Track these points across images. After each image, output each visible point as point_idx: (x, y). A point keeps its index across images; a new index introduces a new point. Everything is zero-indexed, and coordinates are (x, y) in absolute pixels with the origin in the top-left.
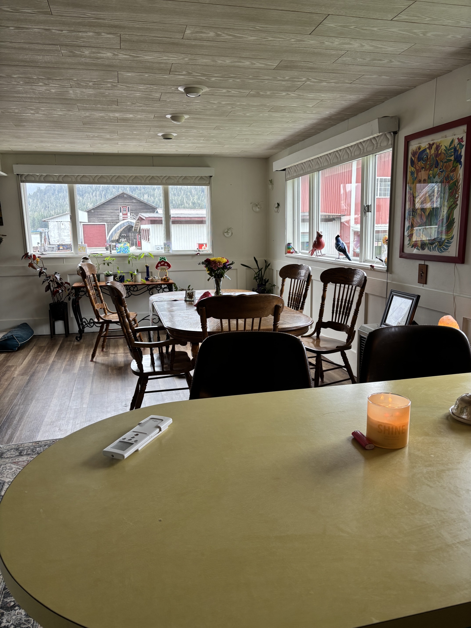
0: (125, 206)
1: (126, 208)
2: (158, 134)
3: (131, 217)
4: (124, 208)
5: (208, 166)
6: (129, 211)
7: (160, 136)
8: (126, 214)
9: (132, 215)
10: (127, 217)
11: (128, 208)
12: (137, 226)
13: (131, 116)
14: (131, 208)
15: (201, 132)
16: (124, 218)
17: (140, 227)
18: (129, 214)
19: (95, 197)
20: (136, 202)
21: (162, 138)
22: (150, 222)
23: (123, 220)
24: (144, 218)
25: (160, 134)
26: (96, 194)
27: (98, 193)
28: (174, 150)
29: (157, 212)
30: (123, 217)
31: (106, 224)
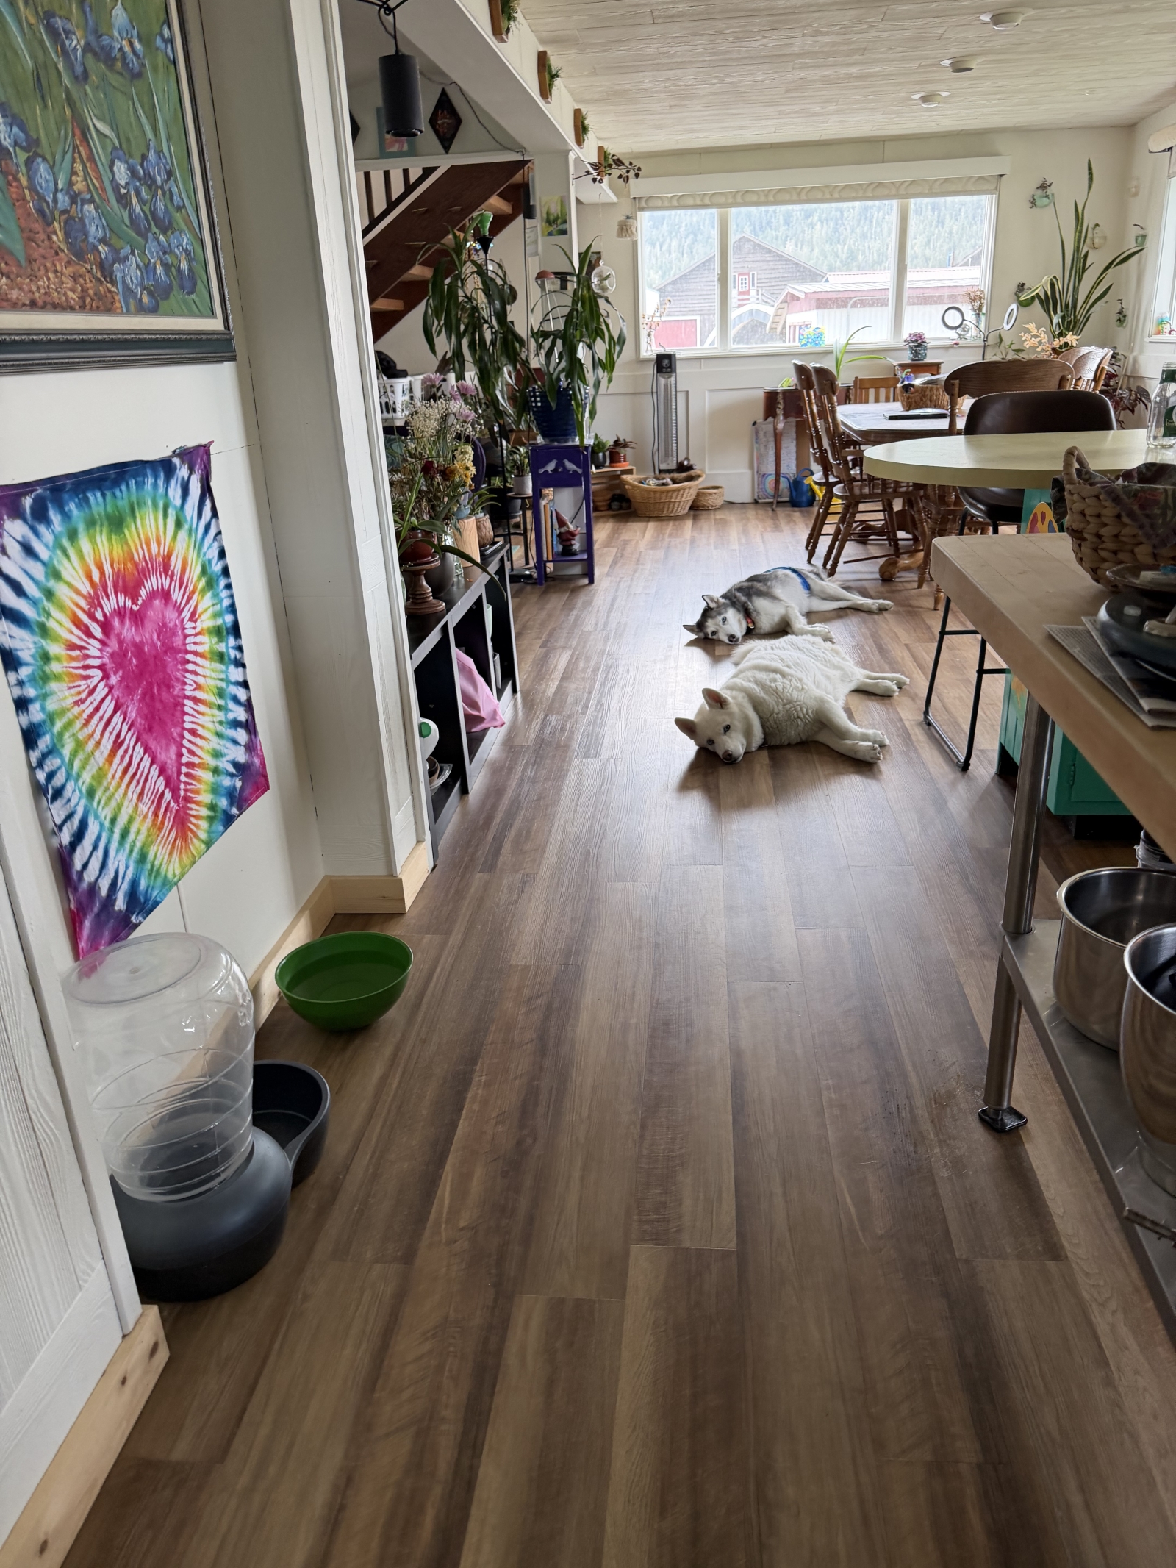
0: (746, 271)
1: (747, 277)
2: (913, 97)
3: (758, 299)
4: (744, 277)
5: (996, 154)
6: (753, 285)
7: (915, 100)
8: (748, 293)
9: (760, 293)
10: (748, 299)
11: (753, 275)
12: (777, 319)
13: (878, 69)
14: (759, 277)
15: (1000, 84)
16: (741, 302)
17: (785, 322)
18: (753, 292)
19: (667, 255)
20: (772, 259)
21: (920, 102)
22: (814, 304)
23: (740, 306)
24: (802, 296)
25: (917, 96)
26: (670, 246)
27: (675, 243)
28: (933, 124)
29: (827, 281)
30: (739, 300)
31: (698, 318)
